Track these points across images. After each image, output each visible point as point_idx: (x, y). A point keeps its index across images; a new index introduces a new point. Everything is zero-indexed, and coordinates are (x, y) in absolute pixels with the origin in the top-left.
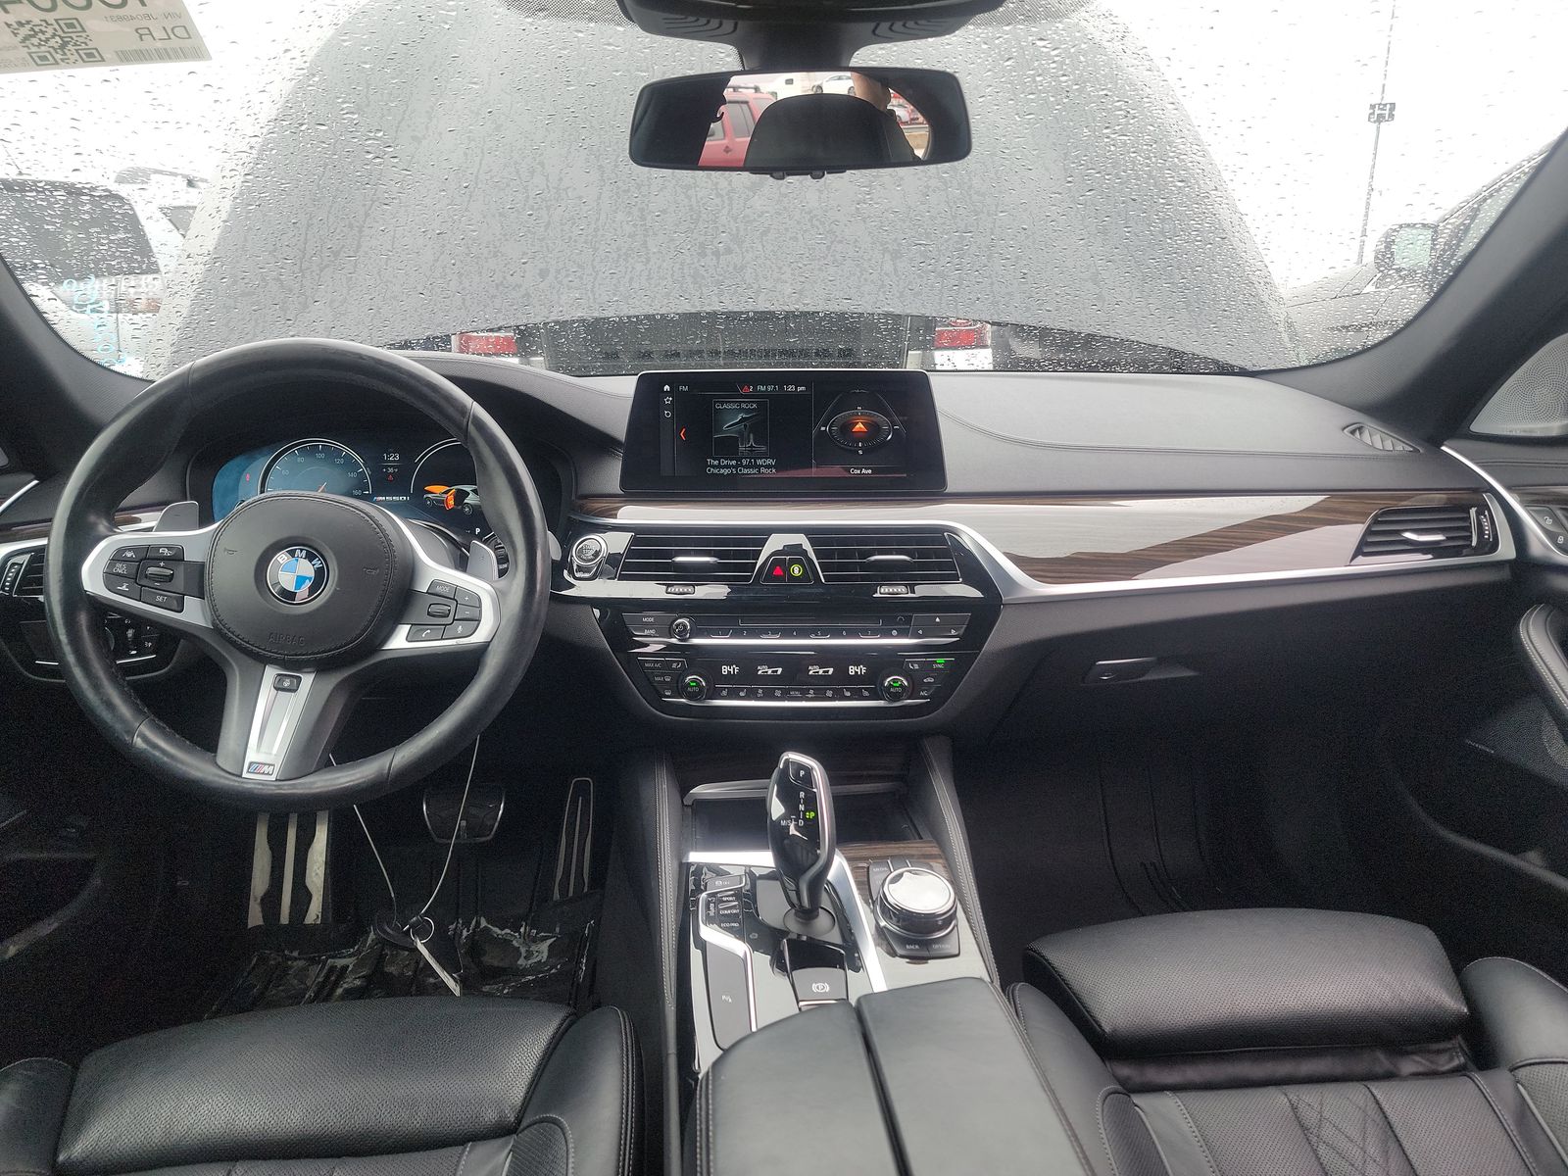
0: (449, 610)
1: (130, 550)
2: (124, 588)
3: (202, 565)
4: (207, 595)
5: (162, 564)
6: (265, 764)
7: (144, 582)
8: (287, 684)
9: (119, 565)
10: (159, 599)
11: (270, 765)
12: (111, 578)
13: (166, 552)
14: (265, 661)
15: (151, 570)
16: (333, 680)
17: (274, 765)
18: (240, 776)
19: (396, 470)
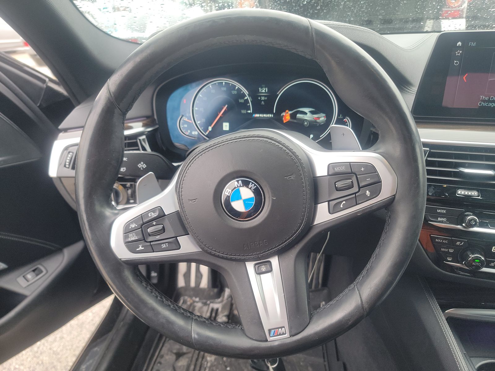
0: (352, 182)
1: (132, 223)
2: (141, 248)
3: (177, 213)
4: (189, 231)
5: (154, 223)
6: (278, 328)
7: (150, 239)
8: (263, 268)
9: (130, 235)
10: (164, 246)
11: (281, 328)
12: (131, 246)
13: (154, 215)
14: (244, 261)
15: (150, 230)
16: (292, 254)
17: (284, 327)
18: (267, 341)
19: (266, 98)
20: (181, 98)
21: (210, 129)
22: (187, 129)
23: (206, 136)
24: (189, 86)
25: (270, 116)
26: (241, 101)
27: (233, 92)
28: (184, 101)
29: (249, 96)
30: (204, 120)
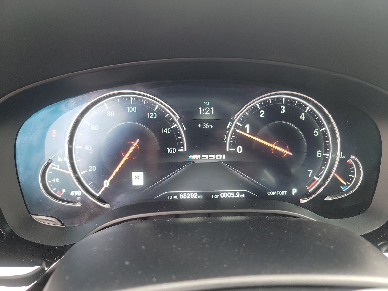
19: (212, 126)
20: (47, 127)
21: (106, 184)
22: (60, 187)
23: (99, 199)
24: (62, 105)
25: (219, 157)
26: (166, 131)
27: (150, 115)
28: (53, 132)
29: (180, 123)
30: (93, 168)
